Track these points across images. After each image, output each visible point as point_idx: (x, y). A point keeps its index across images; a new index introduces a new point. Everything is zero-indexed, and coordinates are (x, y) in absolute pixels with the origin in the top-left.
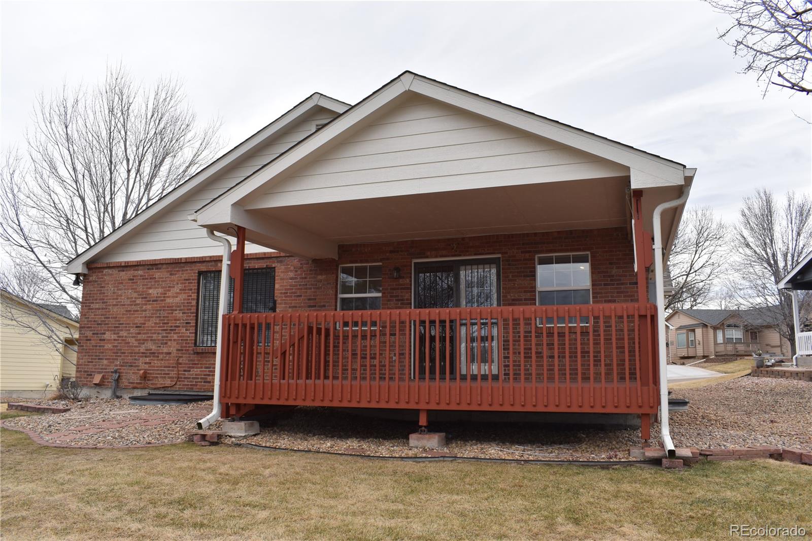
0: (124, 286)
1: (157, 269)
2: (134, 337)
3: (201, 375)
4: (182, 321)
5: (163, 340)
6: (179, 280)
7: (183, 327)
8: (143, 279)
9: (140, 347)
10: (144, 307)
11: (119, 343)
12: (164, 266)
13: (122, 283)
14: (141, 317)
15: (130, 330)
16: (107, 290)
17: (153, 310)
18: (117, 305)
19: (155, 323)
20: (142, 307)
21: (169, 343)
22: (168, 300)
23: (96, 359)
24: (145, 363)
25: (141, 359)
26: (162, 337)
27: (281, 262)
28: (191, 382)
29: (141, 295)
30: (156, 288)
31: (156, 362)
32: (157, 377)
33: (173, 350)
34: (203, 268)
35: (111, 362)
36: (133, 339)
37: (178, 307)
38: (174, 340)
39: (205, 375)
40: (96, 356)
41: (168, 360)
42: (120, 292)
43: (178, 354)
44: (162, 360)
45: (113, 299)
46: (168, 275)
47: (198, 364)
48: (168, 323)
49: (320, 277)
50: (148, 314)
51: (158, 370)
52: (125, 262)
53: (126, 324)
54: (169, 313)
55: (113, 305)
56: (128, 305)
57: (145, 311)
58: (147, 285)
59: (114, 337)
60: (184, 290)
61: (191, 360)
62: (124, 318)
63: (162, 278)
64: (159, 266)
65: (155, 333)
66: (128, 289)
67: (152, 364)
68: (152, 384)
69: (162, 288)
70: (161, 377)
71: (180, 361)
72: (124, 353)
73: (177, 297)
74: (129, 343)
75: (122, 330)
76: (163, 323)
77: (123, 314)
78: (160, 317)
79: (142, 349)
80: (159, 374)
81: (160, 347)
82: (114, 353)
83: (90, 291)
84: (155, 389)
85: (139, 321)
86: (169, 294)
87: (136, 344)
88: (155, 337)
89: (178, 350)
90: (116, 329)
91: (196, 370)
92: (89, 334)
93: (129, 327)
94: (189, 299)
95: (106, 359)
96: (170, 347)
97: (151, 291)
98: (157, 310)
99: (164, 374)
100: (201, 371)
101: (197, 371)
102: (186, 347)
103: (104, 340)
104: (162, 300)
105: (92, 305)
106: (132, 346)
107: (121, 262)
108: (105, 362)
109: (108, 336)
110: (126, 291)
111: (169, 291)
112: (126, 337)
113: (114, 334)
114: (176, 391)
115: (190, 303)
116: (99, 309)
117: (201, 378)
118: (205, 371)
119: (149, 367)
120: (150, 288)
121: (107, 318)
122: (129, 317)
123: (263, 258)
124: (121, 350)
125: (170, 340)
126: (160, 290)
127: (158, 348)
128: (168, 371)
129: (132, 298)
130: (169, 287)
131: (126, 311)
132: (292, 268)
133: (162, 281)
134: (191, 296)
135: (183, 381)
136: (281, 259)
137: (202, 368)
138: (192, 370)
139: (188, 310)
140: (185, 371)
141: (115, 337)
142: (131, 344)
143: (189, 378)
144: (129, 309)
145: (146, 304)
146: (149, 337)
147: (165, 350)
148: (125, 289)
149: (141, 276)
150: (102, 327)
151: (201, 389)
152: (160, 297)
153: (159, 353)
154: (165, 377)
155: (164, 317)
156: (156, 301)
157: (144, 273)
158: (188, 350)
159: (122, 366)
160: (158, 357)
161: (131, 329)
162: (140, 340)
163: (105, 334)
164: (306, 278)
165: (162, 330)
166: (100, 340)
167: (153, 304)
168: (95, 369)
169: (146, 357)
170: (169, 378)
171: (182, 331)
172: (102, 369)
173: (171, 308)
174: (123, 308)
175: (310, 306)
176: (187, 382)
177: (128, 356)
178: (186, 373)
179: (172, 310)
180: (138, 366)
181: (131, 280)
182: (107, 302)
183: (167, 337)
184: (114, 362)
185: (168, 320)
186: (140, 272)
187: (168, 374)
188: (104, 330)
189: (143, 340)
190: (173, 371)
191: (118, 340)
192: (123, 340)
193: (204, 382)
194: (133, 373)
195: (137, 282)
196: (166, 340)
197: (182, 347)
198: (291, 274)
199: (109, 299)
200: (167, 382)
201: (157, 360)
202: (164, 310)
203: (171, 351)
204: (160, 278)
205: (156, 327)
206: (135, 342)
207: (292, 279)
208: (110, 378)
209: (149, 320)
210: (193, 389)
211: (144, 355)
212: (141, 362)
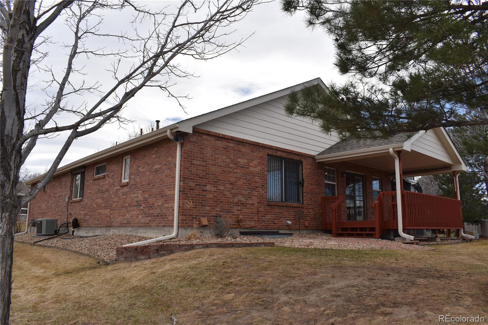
0: (220, 152)
1: (243, 145)
2: (229, 191)
3: (271, 219)
4: (259, 184)
5: (249, 195)
6: (257, 157)
7: (260, 187)
8: (234, 150)
9: (234, 198)
10: (236, 170)
11: (218, 194)
12: (248, 145)
13: (218, 149)
14: (233, 177)
15: (226, 186)
16: (207, 152)
17: (242, 174)
18: (216, 165)
19: (243, 183)
20: (234, 170)
21: (253, 197)
22: (251, 169)
23: (199, 205)
24: (238, 210)
25: (235, 207)
26: (248, 193)
27: (305, 159)
28: (266, 223)
29: (232, 161)
30: (242, 158)
31: (245, 210)
32: (246, 220)
33: (255, 202)
34: (270, 152)
35: (212, 209)
36: (229, 193)
37: (257, 174)
38: (256, 196)
39: (273, 219)
40: (200, 203)
41: (252, 209)
42: (217, 156)
43: (258, 205)
44: (249, 208)
45: (212, 160)
46: (250, 151)
47: (269, 212)
48: (251, 184)
49: (319, 171)
50: (238, 175)
51: (246, 215)
52: (223, 135)
53: (223, 180)
54: (252, 178)
55: (212, 165)
56: (224, 167)
57: (236, 173)
58: (237, 155)
59: (213, 189)
60: (260, 164)
61: (266, 210)
62: (221, 176)
63: (247, 153)
64: (244, 144)
65: (243, 190)
66: (223, 155)
67: (243, 211)
68: (243, 225)
69: (247, 159)
70: (249, 220)
71: (260, 209)
72: (222, 202)
73: (256, 168)
74: (226, 195)
75: (220, 185)
76: (248, 184)
77: (220, 173)
78: (246, 179)
79: (236, 200)
80: (247, 218)
81: (247, 199)
82: (215, 201)
83: (191, 149)
84: (245, 228)
85: (232, 180)
86: (251, 164)
87: (231, 196)
88: (243, 192)
89: (258, 202)
90: (215, 183)
91: (269, 216)
92: (192, 184)
93: (225, 183)
94: (263, 170)
95: (208, 206)
96: (253, 200)
97: (239, 160)
98: (244, 174)
99: (250, 218)
100: (271, 217)
101: (269, 217)
102: (263, 201)
103: (206, 191)
104: (247, 168)
105: (194, 161)
106: (228, 198)
107: (219, 134)
108: (208, 208)
109: (208, 187)
111: (251, 162)
112: (223, 190)
113: (214, 187)
114: (257, 229)
115: (264, 173)
116: (200, 165)
117: (272, 221)
118: (274, 217)
119: (240, 213)
120: (239, 158)
121: (207, 174)
122: (225, 176)
123: (298, 155)
124: (220, 199)
125: (253, 195)
126: (246, 161)
127: (246, 200)
128: (253, 216)
129: (226, 162)
130: (251, 160)
131: (223, 171)
132: (309, 163)
133: (247, 155)
134: (264, 168)
135: (262, 223)
136: (305, 157)
137: (272, 214)
138: (266, 216)
139: (263, 177)
140: (263, 216)
141: (215, 189)
142: (227, 196)
143: (265, 221)
144: (224, 170)
145: (237, 169)
146: (240, 192)
147: (251, 202)
148: (221, 154)
149: (232, 147)
150: (204, 180)
151: (271, 228)
152: (246, 165)
153: (246, 204)
154: (251, 220)
155: (249, 179)
156: (243, 167)
157: (234, 146)
158: (264, 203)
159: (220, 212)
160: (246, 206)
161: (227, 185)
162: (233, 193)
163: (206, 186)
164: (314, 170)
165: (248, 188)
166: (203, 190)
167: (241, 169)
168: (199, 213)
169: (238, 206)
170: (254, 221)
171: (260, 190)
172: (205, 213)
173: (253, 174)
174: (220, 168)
175: (316, 185)
176: (264, 223)
177: (225, 205)
178: (264, 218)
179: (253, 176)
180: (233, 212)
181: (225, 148)
182: (207, 162)
183: (251, 193)
184: (214, 209)
185: (252, 182)
186: (231, 145)
187: (253, 218)
188: (205, 183)
189: (236, 194)
190: (256, 216)
191: (217, 192)
192: (221, 192)
193: (273, 223)
194: (230, 217)
195: (229, 152)
196: (251, 195)
197: (260, 200)
198: (309, 167)
199: (208, 159)
200: (253, 224)
201: (246, 208)
202: (248, 175)
203: (254, 203)
204: (245, 152)
205: (244, 185)
206: (230, 195)
207: (309, 169)
208: (212, 221)
209: (239, 180)
210: (267, 228)
211: (237, 204)
212: (235, 209)
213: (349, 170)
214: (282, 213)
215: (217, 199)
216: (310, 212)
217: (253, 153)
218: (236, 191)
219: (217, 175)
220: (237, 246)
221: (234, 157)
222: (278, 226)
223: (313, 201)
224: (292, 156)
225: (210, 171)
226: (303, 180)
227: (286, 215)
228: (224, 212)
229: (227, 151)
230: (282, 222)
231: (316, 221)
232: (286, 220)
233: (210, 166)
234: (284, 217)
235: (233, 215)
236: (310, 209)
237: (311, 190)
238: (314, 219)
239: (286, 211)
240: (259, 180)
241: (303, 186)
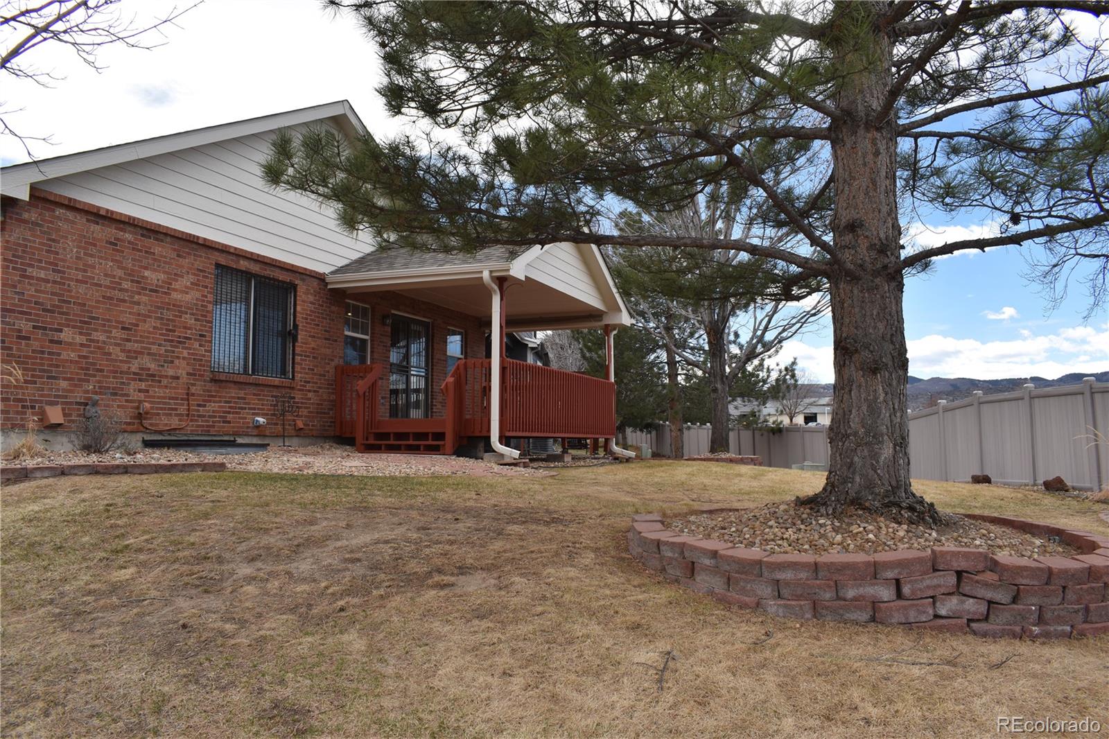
0: (100, 251)
1: (157, 239)
2: (119, 345)
3: (219, 412)
4: (194, 331)
5: (167, 356)
6: (191, 269)
7: (195, 340)
8: (134, 249)
9: (130, 362)
10: (137, 297)
11: (91, 352)
12: (169, 239)
13: (95, 245)
14: (130, 313)
15: (111, 332)
16: (64, 249)
17: (151, 306)
18: (86, 283)
19: (155, 328)
20: (133, 297)
21: (177, 361)
22: (175, 295)
23: (42, 377)
24: (140, 391)
25: (132, 383)
26: (166, 351)
27: (303, 280)
28: (207, 421)
29: (129, 275)
30: (155, 270)
31: (157, 390)
32: (158, 414)
33: (182, 373)
34: (222, 260)
35: (76, 385)
36: (118, 349)
37: (189, 308)
38: (184, 358)
39: (224, 412)
40: (43, 371)
41: (175, 388)
42: (90, 261)
43: (190, 379)
44: (166, 387)
45: (77, 269)
46: (174, 255)
47: (215, 396)
48: (174, 331)
49: (333, 308)
50: (143, 309)
51: (159, 403)
52: (107, 211)
53: (103, 320)
54: (176, 316)
55: (77, 281)
56: (106, 287)
57: (138, 303)
58: (141, 261)
59: (79, 339)
60: (197, 285)
61: (208, 391)
62: (99, 308)
63: (165, 257)
64: (161, 237)
65: (153, 344)
66: (106, 259)
67: (151, 393)
68: (151, 424)
69: (165, 272)
70: (165, 414)
71: (193, 390)
72: (102, 371)
73: (187, 293)
74: (110, 354)
75: (96, 330)
76: (167, 330)
77: (98, 302)
78: (162, 319)
79: (134, 367)
80: (161, 409)
81: (163, 366)
82: (82, 369)
83: (25, 240)
84: (156, 432)
85: (128, 319)
86: (175, 285)
87: (122, 356)
88: (154, 348)
89: (188, 374)
90: (84, 325)
91: (213, 404)
92: (25, 325)
93: (109, 326)
94: (204, 301)
95: (65, 379)
96: (178, 368)
97: (147, 273)
98: (158, 307)
99: (170, 409)
100: (219, 407)
101: (214, 407)
102: (200, 370)
103: (60, 343)
104: (165, 293)
105: (30, 270)
106: (116, 361)
107: (99, 208)
108: (64, 384)
109: (67, 335)
110: (103, 262)
111: (177, 281)
112: (104, 342)
113: (81, 334)
114: (185, 435)
115: (206, 307)
116: (47, 281)
117: (220, 417)
118: (225, 407)
119: (146, 397)
120: (146, 268)
121: (65, 302)
122: (109, 309)
123: (287, 270)
124: (95, 364)
125: (178, 357)
126: (162, 276)
127: (161, 368)
128: (175, 404)
129: (114, 276)
130: (175, 274)
131: (104, 297)
132: (312, 291)
133: (165, 263)
134: (206, 297)
135: (197, 421)
136: (304, 277)
137: (220, 402)
138: (208, 404)
139: (202, 316)
140: (199, 405)
141: (83, 339)
142: (113, 357)
143: (204, 416)
144: (108, 295)
145: (139, 294)
146: (145, 348)
147: (171, 372)
148: (101, 258)
149: (129, 242)
150: (54, 318)
151: (219, 431)
152: (162, 287)
153: (161, 376)
154: (171, 414)
155: (168, 320)
156: (156, 291)
157: (136, 239)
158: (203, 375)
159: (96, 393)
160: (160, 382)
161: (114, 331)
162: (129, 351)
163: (61, 331)
164: (322, 306)
165: (165, 340)
166: (51, 341)
167: (151, 296)
168: (42, 396)
169: (140, 380)
170: (177, 415)
171: (195, 346)
172: (56, 396)
173: (179, 308)
174: (97, 291)
175: (326, 339)
176: (202, 421)
177: (108, 377)
178: (201, 409)
179: (179, 311)
180: (128, 395)
181: (111, 243)
182: (64, 273)
183: (173, 352)
184: (81, 386)
185: (175, 326)
186: (128, 236)
187: (176, 409)
188: (59, 324)
189: (135, 352)
190: (183, 405)
191: (89, 346)
192: (99, 348)
193: (224, 422)
194: (119, 406)
195: (123, 252)
196: (172, 357)
197: (194, 370)
198: (311, 298)
199: (68, 267)
200: (175, 422)
201: (159, 387)
202: (168, 309)
203: (179, 375)
204: (162, 256)
205: (156, 334)
206: (120, 354)
207: (311, 303)
208: (74, 413)
209: (145, 321)
210: (209, 431)
211: (138, 377)
212: (132, 389)
213: (399, 310)
214: (245, 399)
215: (86, 363)
216: (310, 399)
217: (181, 260)
218: (136, 345)
219: (89, 306)
220: (137, 470)
221: (133, 264)
222: (233, 427)
223: (315, 374)
224: (272, 271)
225: (71, 297)
226: (296, 326)
227: (254, 404)
228: (105, 394)
229: (117, 250)
230: (246, 418)
231: (321, 417)
232: (253, 414)
233: (72, 283)
234: (250, 409)
235: (127, 401)
236: (309, 391)
237: (313, 349)
238: (317, 413)
239: (254, 395)
240: (193, 321)
241: (295, 339)
